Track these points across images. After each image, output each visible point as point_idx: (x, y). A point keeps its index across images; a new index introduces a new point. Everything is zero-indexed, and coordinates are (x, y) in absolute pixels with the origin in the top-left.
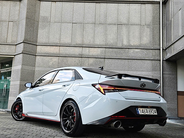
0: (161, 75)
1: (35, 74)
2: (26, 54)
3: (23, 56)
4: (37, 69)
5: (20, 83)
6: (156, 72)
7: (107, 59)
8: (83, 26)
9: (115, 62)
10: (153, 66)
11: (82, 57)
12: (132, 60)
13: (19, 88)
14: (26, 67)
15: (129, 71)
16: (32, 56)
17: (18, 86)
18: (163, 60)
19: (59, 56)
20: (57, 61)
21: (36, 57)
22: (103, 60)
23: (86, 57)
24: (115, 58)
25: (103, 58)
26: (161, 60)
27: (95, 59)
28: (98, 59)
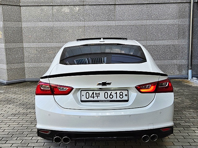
0: (190, 23)
1: (23, 32)
2: (6, 5)
3: (3, 9)
4: (24, 25)
5: (5, 46)
6: (184, 20)
7: (120, 6)
9: (129, 9)
10: (180, 11)
11: (84, 5)
12: (152, 5)
13: (4, 53)
14: (10, 24)
15: (148, 21)
16: (15, 7)
17: (4, 50)
18: (194, 3)
19: (52, 6)
20: (51, 12)
21: (21, 8)
22: (112, 7)
23: (90, 4)
24: (130, 3)
25: (112, 4)
26: (191, 2)
27: (102, 6)
28: (105, 6)
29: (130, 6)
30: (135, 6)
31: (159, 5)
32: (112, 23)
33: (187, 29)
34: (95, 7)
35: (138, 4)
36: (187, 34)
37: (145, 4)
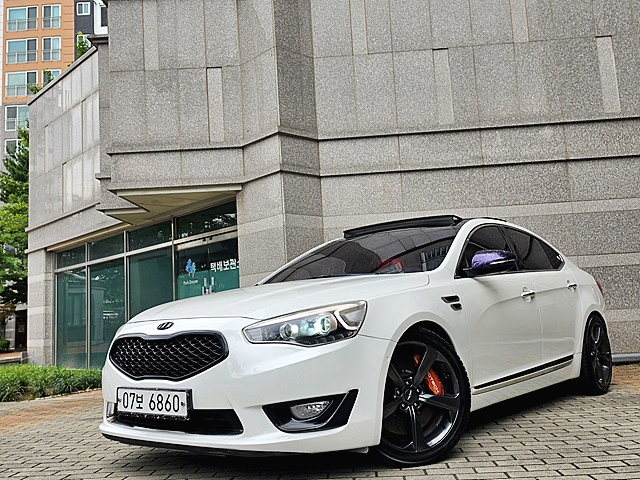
2: (292, 173)
3: (285, 184)
4: (328, 223)
8: (472, 57)
9: (606, 170)
11: (483, 166)
14: (299, 221)
16: (310, 179)
19: (400, 172)
20: (397, 188)
21: (322, 181)
22: (560, 167)
23: (500, 163)
24: (606, 156)
25: (560, 159)
27: (532, 168)
28: (542, 166)
29: (608, 162)
30: (621, 163)
32: (564, 208)
34: (512, 169)
35: (629, 157)
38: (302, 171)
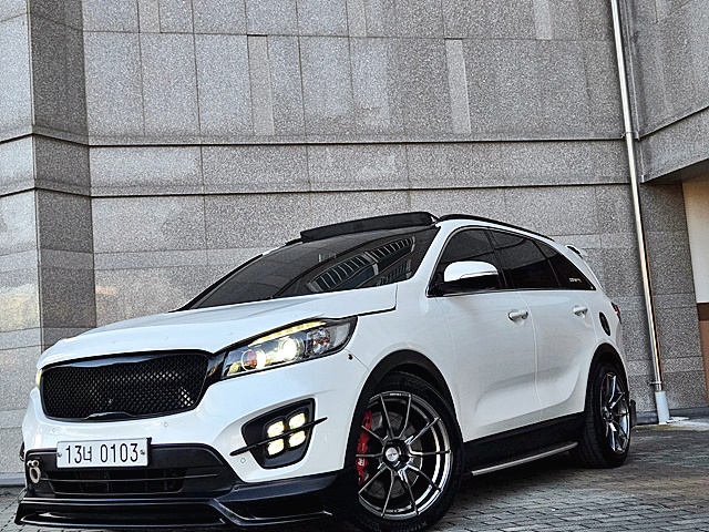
0: (637, 243)
1: (98, 287)
2: (52, 191)
3: (41, 206)
4: (100, 262)
5: (44, 337)
6: (615, 235)
7: (424, 194)
8: (297, 50)
9: (453, 204)
10: (600, 209)
11: (310, 192)
12: (519, 191)
16: (77, 200)
17: (36, 354)
18: (640, 185)
19: (204, 195)
20: (199, 217)
21: (94, 203)
22: (401, 197)
23: (330, 190)
24: (454, 187)
25: (401, 188)
26: (630, 184)
27: (369, 198)
29: (455, 193)
30: (470, 196)
31: (538, 192)
33: (628, 264)
34: (345, 197)
35: (479, 189)
36: (630, 278)
37: (500, 187)
38: (65, 188)
